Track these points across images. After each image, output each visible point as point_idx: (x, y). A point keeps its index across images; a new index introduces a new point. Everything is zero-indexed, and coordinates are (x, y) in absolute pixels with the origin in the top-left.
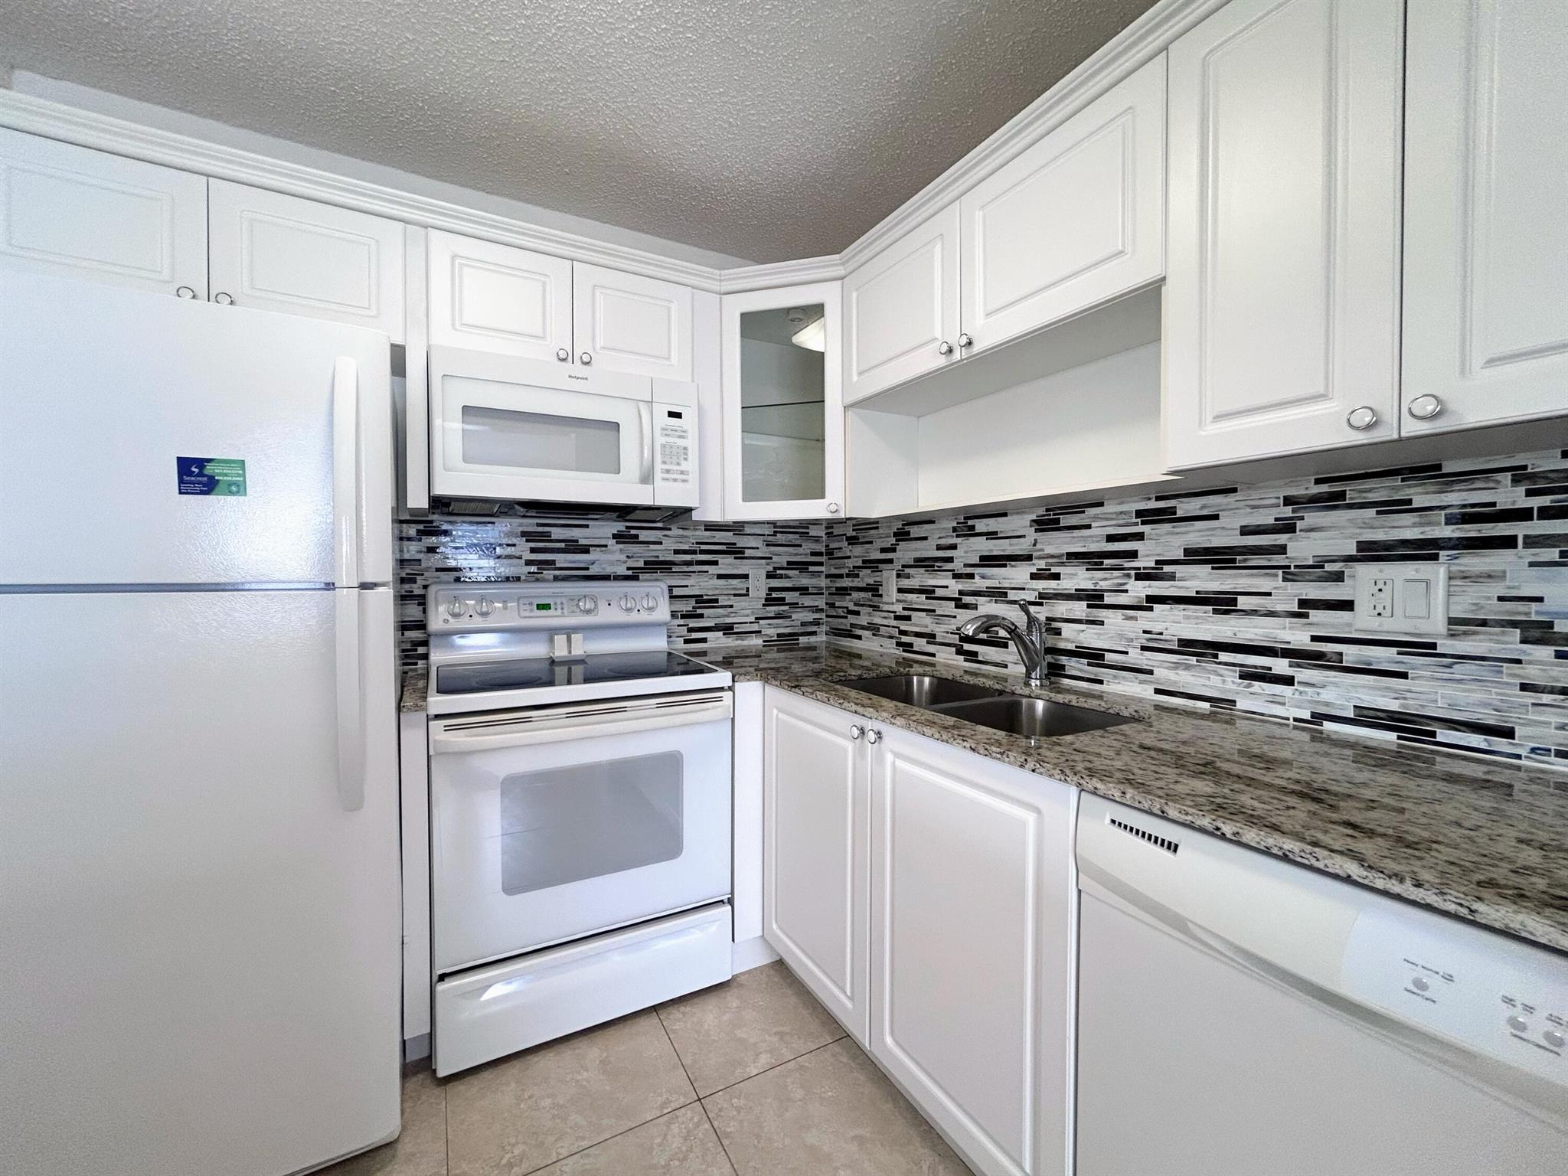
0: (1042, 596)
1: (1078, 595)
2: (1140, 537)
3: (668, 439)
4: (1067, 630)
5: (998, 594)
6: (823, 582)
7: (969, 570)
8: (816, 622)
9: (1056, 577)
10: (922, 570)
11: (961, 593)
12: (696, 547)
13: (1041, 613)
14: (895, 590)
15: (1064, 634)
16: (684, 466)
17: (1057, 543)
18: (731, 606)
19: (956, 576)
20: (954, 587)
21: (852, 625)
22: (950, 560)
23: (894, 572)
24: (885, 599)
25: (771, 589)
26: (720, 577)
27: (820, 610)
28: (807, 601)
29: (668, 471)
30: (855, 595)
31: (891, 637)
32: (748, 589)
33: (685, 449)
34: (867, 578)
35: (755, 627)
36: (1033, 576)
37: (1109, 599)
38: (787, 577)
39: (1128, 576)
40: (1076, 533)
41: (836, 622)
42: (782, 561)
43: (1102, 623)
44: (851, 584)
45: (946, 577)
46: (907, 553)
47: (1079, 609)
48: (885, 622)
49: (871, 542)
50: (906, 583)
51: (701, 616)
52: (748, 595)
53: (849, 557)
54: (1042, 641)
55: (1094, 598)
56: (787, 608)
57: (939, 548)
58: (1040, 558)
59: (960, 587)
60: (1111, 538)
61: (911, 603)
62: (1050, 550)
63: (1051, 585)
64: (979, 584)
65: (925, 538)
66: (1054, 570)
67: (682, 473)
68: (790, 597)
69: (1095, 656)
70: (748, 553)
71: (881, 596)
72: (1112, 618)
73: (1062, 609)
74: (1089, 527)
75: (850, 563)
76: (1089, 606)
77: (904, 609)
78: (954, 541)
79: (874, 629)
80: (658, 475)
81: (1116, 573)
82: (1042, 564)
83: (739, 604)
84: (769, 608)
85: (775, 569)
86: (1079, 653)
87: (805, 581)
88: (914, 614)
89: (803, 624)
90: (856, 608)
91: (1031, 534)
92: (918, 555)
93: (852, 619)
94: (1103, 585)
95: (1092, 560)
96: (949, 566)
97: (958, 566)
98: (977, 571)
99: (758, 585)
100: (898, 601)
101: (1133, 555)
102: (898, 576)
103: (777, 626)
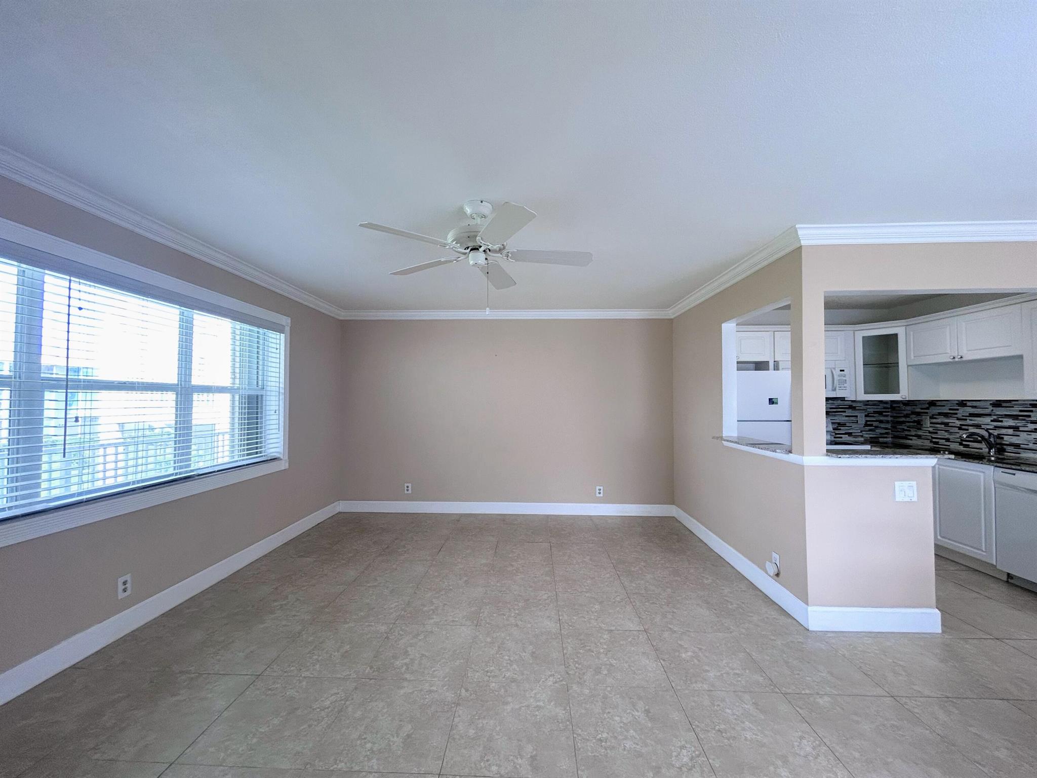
0: (995, 427)
1: (1010, 427)
2: (1032, 411)
3: (841, 378)
4: (1006, 438)
5: (978, 426)
6: (889, 419)
7: (964, 418)
8: (887, 433)
9: (1001, 421)
10: (942, 417)
11: (960, 425)
12: (837, 407)
13: (996, 433)
14: (929, 423)
15: (1005, 439)
16: (845, 385)
17: (1000, 411)
18: (851, 426)
19: (958, 419)
20: (958, 423)
21: (906, 435)
22: (956, 414)
23: (928, 417)
24: (924, 426)
25: (867, 421)
26: (846, 416)
27: (889, 429)
28: (883, 425)
29: (840, 387)
30: (908, 424)
31: (928, 439)
32: (857, 421)
33: (846, 380)
34: (914, 418)
35: (861, 434)
36: (992, 421)
37: (1021, 429)
38: (873, 416)
39: (1028, 422)
40: (1008, 408)
41: (896, 434)
42: (872, 410)
43: (1019, 436)
44: (905, 420)
45: (954, 420)
46: (934, 410)
47: (1010, 431)
48: (925, 434)
49: (916, 406)
50: (934, 421)
51: (840, 429)
52: (857, 423)
53: (905, 410)
54: (995, 441)
55: (1016, 428)
56: (873, 428)
57: (950, 409)
58: (994, 415)
59: (961, 423)
60: (1021, 411)
61: (937, 428)
62: (998, 413)
63: (1000, 424)
64: (968, 422)
65: (944, 406)
66: (1000, 419)
67: (845, 387)
68: (875, 424)
69: (1017, 446)
70: (857, 408)
71: (922, 425)
72: (1022, 434)
73: (1004, 431)
74: (1013, 407)
75: (905, 413)
76: (1014, 431)
77: (933, 430)
78: (958, 408)
79: (919, 437)
80: (837, 388)
81: (1023, 421)
82: (995, 417)
83: (854, 426)
84: (866, 428)
85: (869, 414)
86: (1011, 445)
87: (882, 418)
88: (938, 431)
89: (881, 434)
90: (908, 429)
91: (991, 408)
92: (940, 411)
93: (907, 433)
94: (1019, 425)
95: (1015, 417)
96: (956, 416)
97: (959, 416)
98: (968, 418)
99: (862, 420)
100: (930, 427)
101: (1029, 416)
102: (930, 418)
103: (870, 434)
